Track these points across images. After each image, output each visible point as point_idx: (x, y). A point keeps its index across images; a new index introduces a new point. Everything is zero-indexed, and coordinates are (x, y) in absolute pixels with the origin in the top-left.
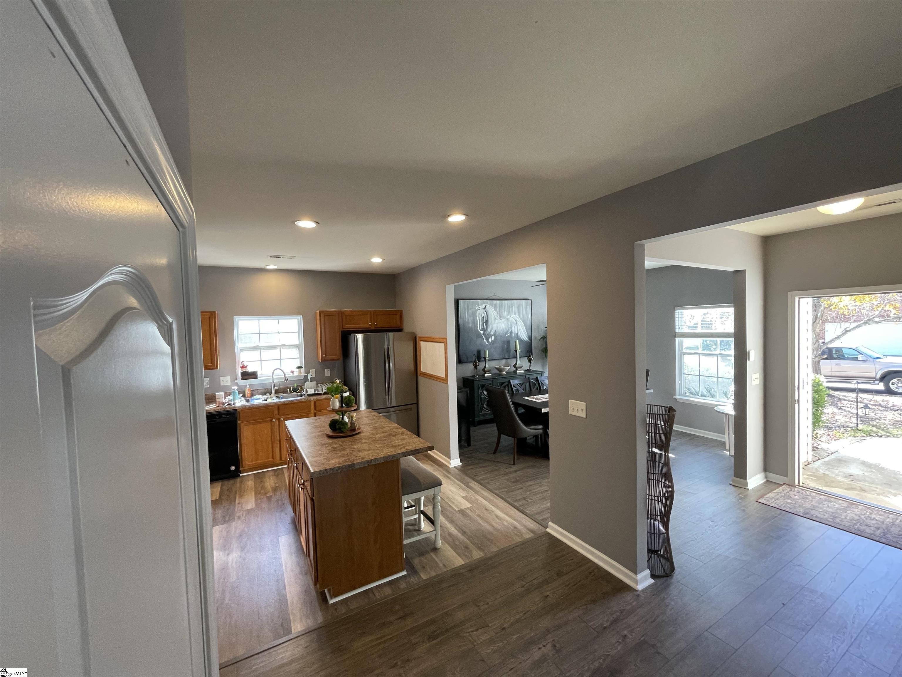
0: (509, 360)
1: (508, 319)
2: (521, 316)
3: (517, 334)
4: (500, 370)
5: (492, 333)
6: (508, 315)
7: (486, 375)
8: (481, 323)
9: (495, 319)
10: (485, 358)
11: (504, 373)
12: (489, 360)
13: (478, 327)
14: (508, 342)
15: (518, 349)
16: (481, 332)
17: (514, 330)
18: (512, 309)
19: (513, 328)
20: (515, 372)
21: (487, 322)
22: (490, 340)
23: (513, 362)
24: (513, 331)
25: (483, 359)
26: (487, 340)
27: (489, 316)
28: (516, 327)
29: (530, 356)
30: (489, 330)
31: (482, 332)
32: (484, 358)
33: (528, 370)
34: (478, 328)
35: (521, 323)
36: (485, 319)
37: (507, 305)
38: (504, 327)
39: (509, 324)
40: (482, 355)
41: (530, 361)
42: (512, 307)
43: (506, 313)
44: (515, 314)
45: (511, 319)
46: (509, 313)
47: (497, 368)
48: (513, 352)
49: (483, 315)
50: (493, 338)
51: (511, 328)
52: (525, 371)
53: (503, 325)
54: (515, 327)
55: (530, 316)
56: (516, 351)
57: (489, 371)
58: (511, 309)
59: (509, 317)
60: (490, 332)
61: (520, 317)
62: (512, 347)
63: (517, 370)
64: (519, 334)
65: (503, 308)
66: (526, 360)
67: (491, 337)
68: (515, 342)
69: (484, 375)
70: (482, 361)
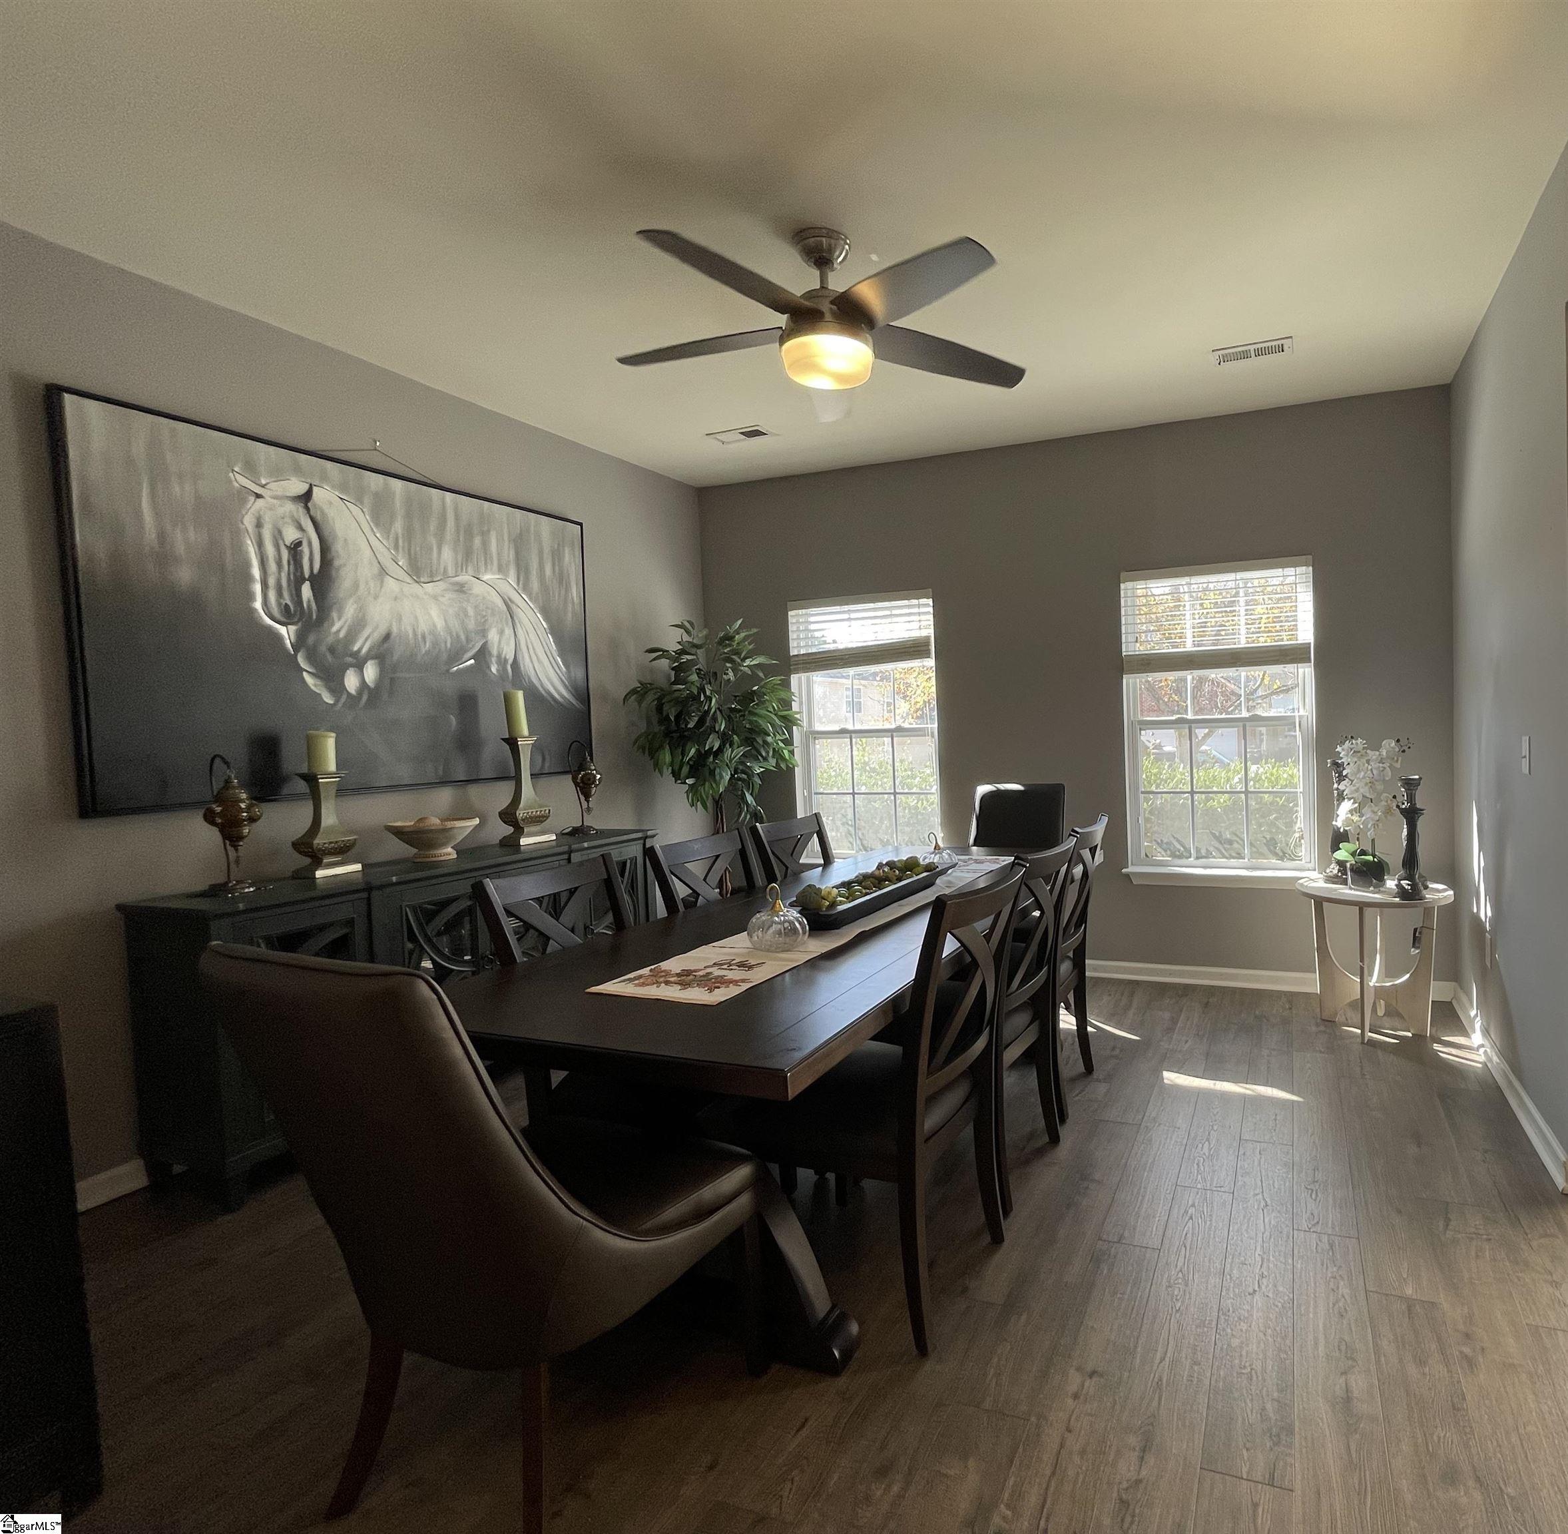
0: (474, 791)
1: (461, 589)
2: (535, 585)
3: (515, 662)
4: (418, 838)
5: (362, 644)
6: (460, 567)
7: (319, 874)
8: (280, 575)
9: (383, 572)
10: (311, 779)
11: (448, 853)
12: (342, 791)
13: (250, 597)
14: (467, 703)
15: (525, 730)
16: (283, 630)
17: (501, 643)
18: (485, 544)
19: (493, 636)
20: (509, 843)
21: (323, 581)
22: (351, 682)
23: (501, 795)
24: (495, 652)
25: (302, 786)
26: (332, 678)
27: (338, 548)
28: (508, 631)
29: (582, 766)
30: (338, 626)
31: (287, 633)
32: (305, 777)
33: (578, 832)
34: (258, 605)
35: (531, 620)
36: (311, 560)
37: (457, 518)
38: (440, 624)
39: (471, 612)
40: (290, 760)
41: (585, 787)
42: (485, 534)
43: (447, 554)
44: (501, 569)
45: (478, 589)
46: (467, 556)
47: (399, 833)
48: (493, 749)
49: (291, 535)
50: (371, 672)
51: (483, 632)
52: (561, 835)
53: (435, 613)
54: (501, 632)
55: (575, 592)
56: (512, 742)
57: (343, 852)
58: (477, 541)
59: (463, 578)
60: (352, 635)
61: (526, 588)
62: (491, 726)
63: (519, 830)
64: (527, 665)
65: (433, 527)
66: (566, 786)
67: (360, 667)
68: (508, 701)
69: (304, 877)
70: (296, 797)
